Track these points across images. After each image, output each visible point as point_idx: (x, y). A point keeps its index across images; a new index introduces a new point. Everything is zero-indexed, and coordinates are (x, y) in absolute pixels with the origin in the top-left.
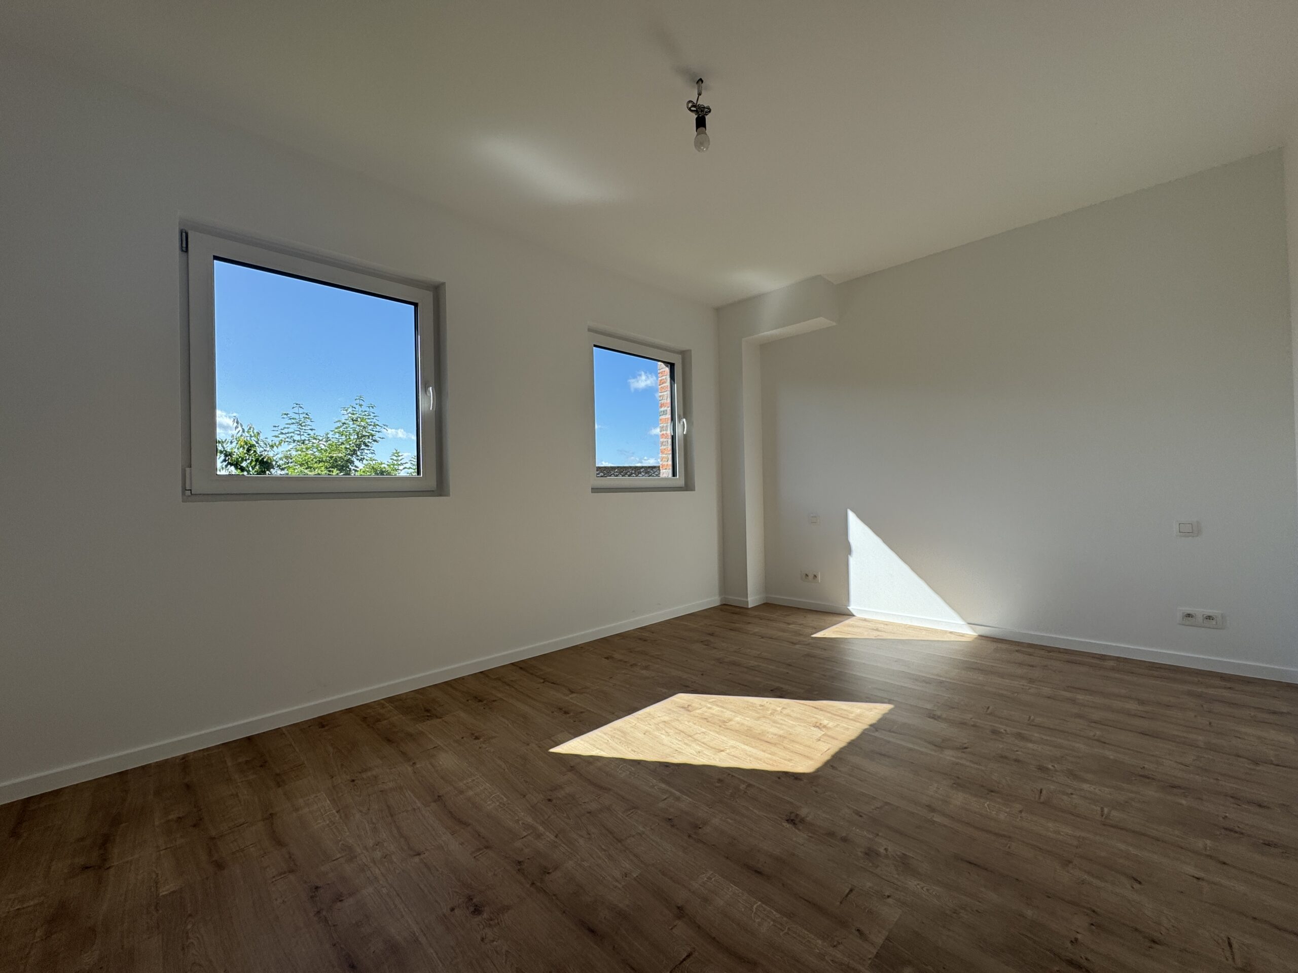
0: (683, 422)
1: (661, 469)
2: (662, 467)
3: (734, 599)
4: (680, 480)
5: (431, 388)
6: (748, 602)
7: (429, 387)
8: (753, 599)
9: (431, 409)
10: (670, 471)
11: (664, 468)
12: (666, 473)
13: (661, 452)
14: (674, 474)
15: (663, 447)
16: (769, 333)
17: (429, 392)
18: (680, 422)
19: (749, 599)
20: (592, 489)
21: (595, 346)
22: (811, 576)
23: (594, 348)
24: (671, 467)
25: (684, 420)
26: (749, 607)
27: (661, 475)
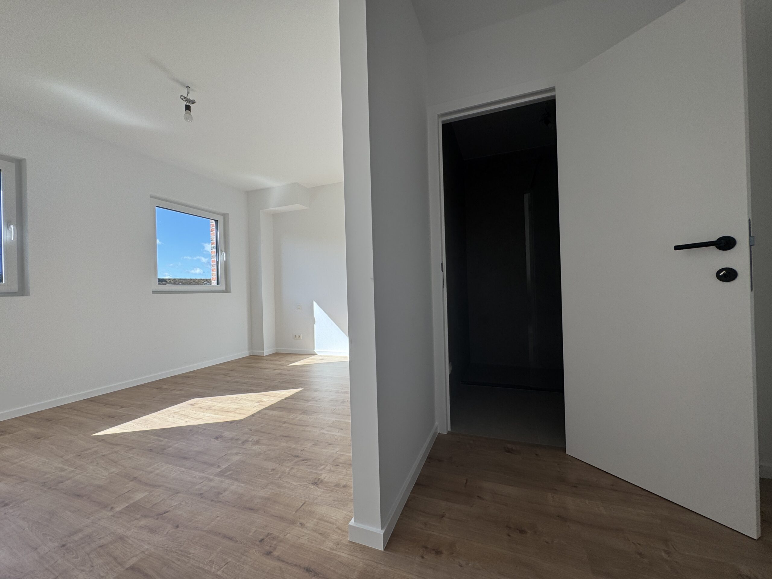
0: (224, 254)
1: (212, 280)
2: (213, 279)
3: (257, 352)
4: (222, 287)
5: (12, 226)
6: (264, 353)
7: (10, 225)
8: (267, 351)
9: (12, 239)
10: (216, 281)
11: (214, 280)
12: (214, 282)
13: (212, 270)
14: (218, 283)
15: (213, 268)
16: (273, 209)
17: (11, 228)
18: (221, 254)
19: (265, 351)
20: (153, 291)
21: (157, 206)
22: (297, 336)
23: (156, 207)
24: (216, 279)
25: (224, 253)
26: (265, 355)
27: (212, 284)
